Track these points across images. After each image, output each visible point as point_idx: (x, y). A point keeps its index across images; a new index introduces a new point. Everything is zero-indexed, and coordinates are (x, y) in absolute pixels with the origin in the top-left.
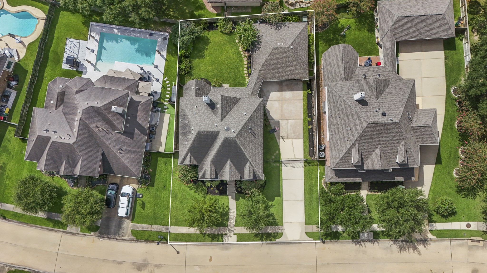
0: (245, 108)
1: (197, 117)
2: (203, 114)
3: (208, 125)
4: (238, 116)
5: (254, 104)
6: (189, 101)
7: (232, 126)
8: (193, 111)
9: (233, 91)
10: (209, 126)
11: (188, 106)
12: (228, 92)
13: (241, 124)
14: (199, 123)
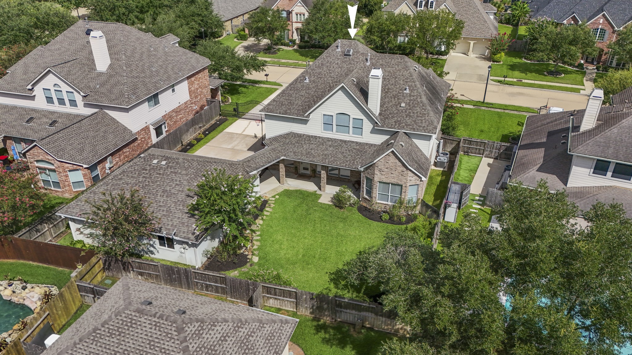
0: (303, 93)
1: (402, 83)
2: (388, 89)
3: (384, 63)
4: (321, 78)
5: (281, 99)
6: (415, 121)
7: (338, 59)
8: (410, 96)
9: (314, 157)
10: (381, 62)
11: (419, 110)
12: (325, 155)
13: (320, 62)
14: (399, 70)
